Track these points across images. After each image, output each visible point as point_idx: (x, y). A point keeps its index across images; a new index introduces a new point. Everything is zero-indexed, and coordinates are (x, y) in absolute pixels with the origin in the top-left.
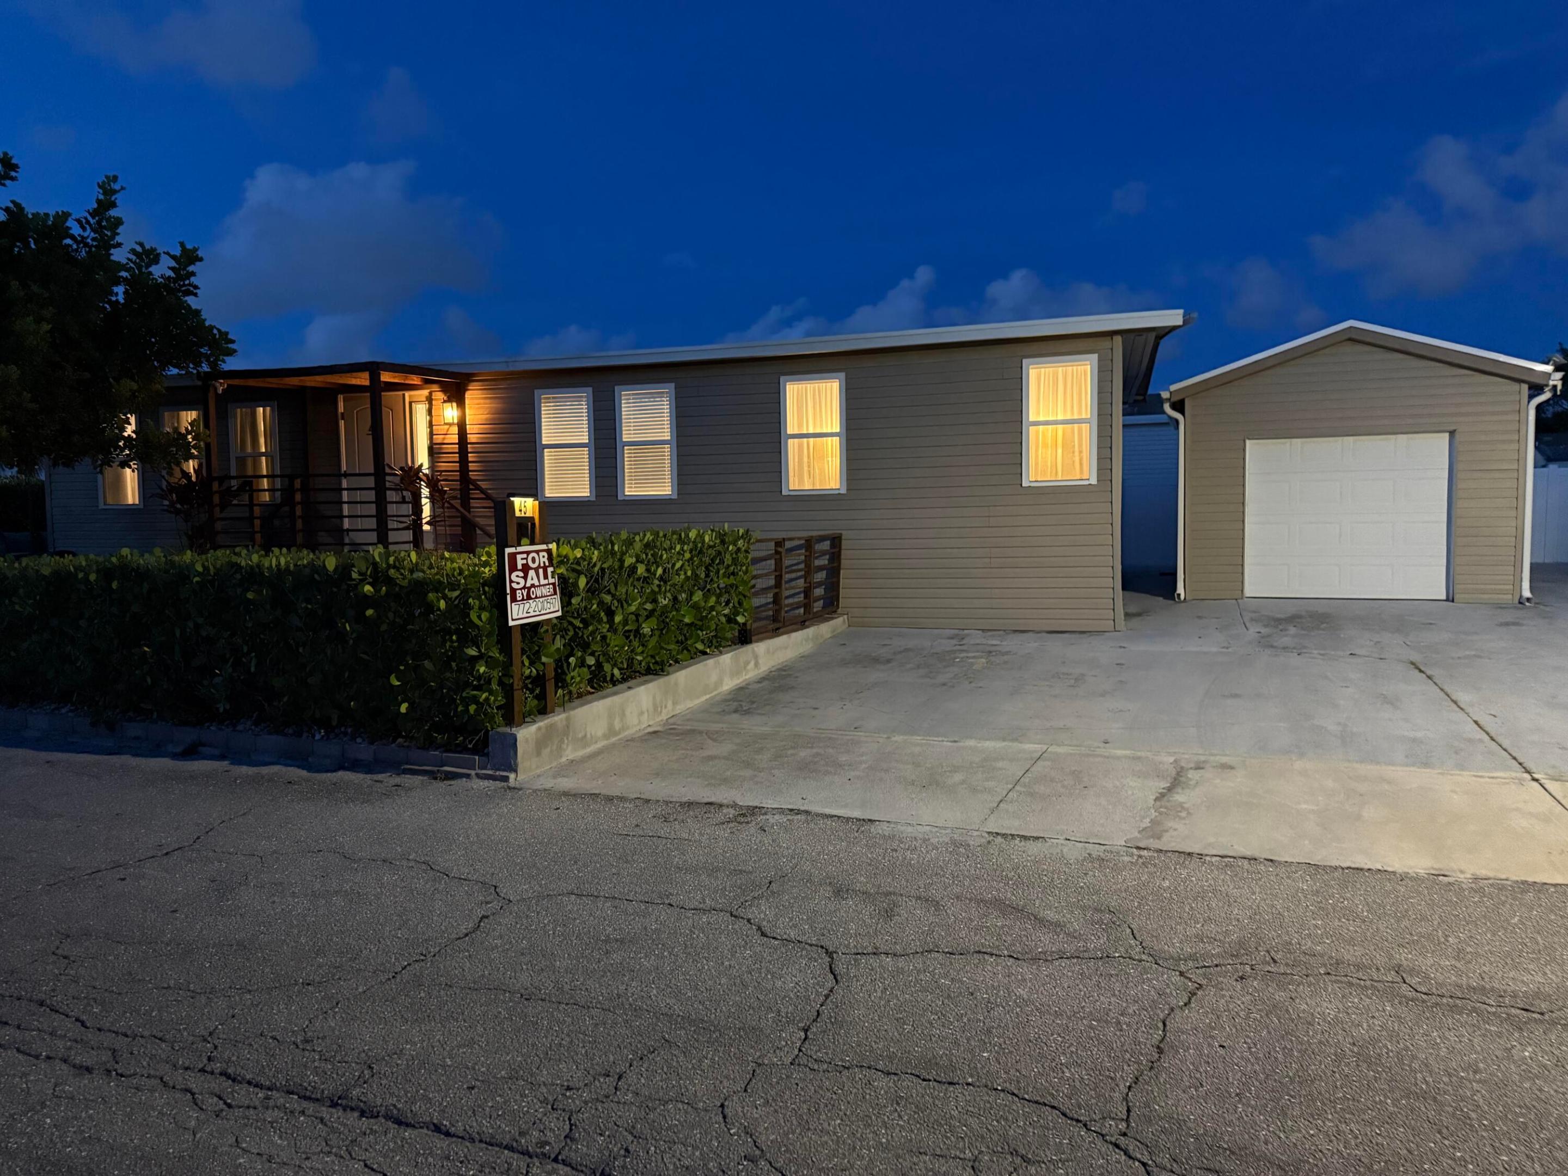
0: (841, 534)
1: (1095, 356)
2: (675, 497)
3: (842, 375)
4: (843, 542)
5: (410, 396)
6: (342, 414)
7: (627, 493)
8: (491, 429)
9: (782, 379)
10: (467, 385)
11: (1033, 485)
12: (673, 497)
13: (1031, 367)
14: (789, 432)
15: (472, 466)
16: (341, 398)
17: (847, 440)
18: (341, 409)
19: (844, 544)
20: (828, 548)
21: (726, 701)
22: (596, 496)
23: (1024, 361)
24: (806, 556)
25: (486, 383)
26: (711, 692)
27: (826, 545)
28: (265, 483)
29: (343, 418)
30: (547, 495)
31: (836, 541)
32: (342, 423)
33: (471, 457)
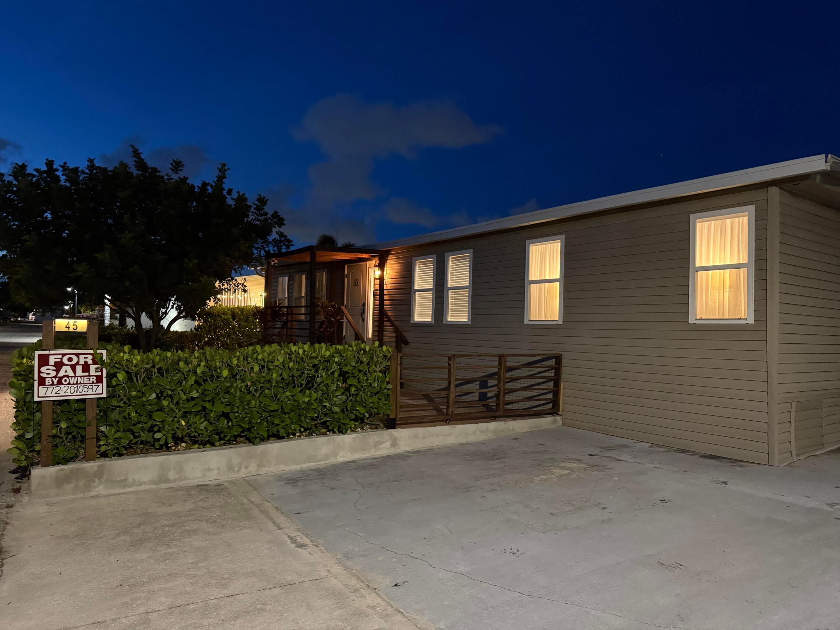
0: (561, 355)
1: (752, 208)
2: (470, 323)
3: (563, 236)
4: (563, 361)
5: (369, 264)
6: (346, 275)
7: (449, 320)
8: (396, 281)
9: (527, 242)
10: (387, 257)
11: (697, 322)
12: (468, 323)
13: (697, 220)
14: (530, 279)
15: (386, 303)
16: (346, 266)
17: (565, 284)
18: (346, 272)
19: (564, 362)
20: (554, 364)
21: (312, 470)
22: (435, 321)
23: (691, 216)
24: (498, 369)
25: (395, 255)
26: (319, 461)
27: (552, 362)
28: (303, 310)
29: (346, 277)
30: (416, 320)
31: (558, 359)
32: (346, 279)
33: (386, 297)
